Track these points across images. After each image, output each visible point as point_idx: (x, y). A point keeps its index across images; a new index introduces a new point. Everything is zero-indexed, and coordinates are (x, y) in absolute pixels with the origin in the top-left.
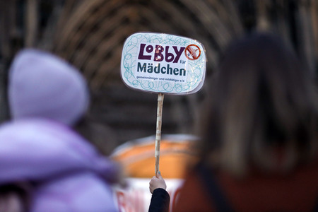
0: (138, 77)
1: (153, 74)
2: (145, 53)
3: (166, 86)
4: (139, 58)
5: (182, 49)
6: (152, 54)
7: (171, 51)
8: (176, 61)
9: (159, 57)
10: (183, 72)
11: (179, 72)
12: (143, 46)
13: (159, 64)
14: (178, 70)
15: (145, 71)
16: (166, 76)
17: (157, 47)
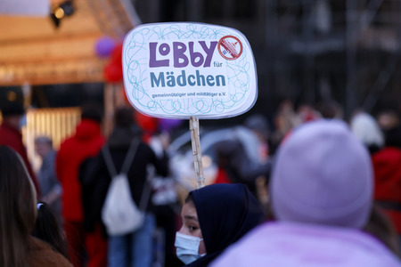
0: (154, 96)
1: (177, 89)
2: (159, 57)
3: (200, 105)
4: (151, 66)
5: (213, 44)
6: (170, 56)
7: (198, 48)
8: (208, 64)
9: (181, 61)
10: (220, 80)
11: (215, 81)
12: (153, 46)
13: (183, 72)
14: (213, 79)
15: (163, 85)
16: (196, 89)
17: (176, 44)
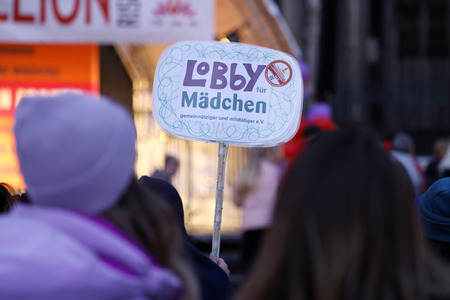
0: (182, 116)
1: (209, 111)
2: (196, 76)
3: (231, 131)
4: (185, 84)
5: (261, 68)
6: (208, 77)
7: (241, 71)
8: (250, 88)
9: (219, 82)
10: (261, 107)
11: (254, 107)
12: (191, 64)
13: (219, 94)
14: (252, 104)
15: (195, 106)
16: (230, 113)
17: (216, 64)
